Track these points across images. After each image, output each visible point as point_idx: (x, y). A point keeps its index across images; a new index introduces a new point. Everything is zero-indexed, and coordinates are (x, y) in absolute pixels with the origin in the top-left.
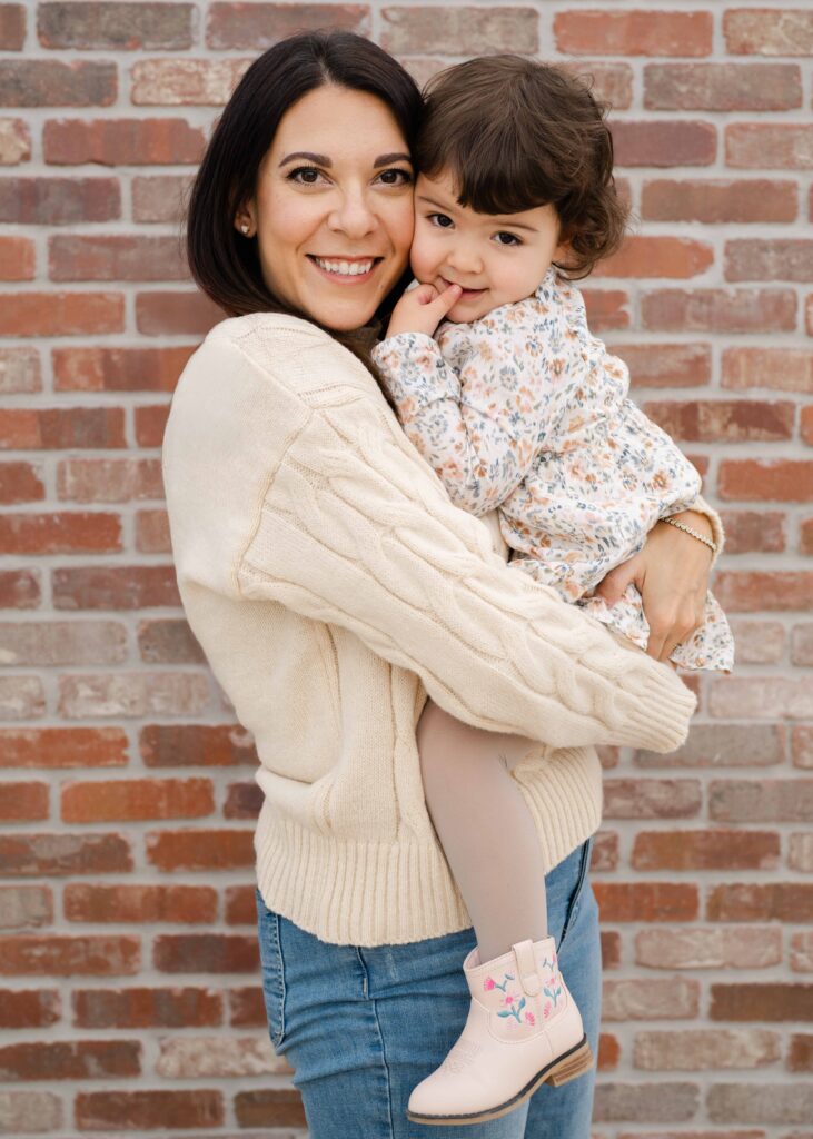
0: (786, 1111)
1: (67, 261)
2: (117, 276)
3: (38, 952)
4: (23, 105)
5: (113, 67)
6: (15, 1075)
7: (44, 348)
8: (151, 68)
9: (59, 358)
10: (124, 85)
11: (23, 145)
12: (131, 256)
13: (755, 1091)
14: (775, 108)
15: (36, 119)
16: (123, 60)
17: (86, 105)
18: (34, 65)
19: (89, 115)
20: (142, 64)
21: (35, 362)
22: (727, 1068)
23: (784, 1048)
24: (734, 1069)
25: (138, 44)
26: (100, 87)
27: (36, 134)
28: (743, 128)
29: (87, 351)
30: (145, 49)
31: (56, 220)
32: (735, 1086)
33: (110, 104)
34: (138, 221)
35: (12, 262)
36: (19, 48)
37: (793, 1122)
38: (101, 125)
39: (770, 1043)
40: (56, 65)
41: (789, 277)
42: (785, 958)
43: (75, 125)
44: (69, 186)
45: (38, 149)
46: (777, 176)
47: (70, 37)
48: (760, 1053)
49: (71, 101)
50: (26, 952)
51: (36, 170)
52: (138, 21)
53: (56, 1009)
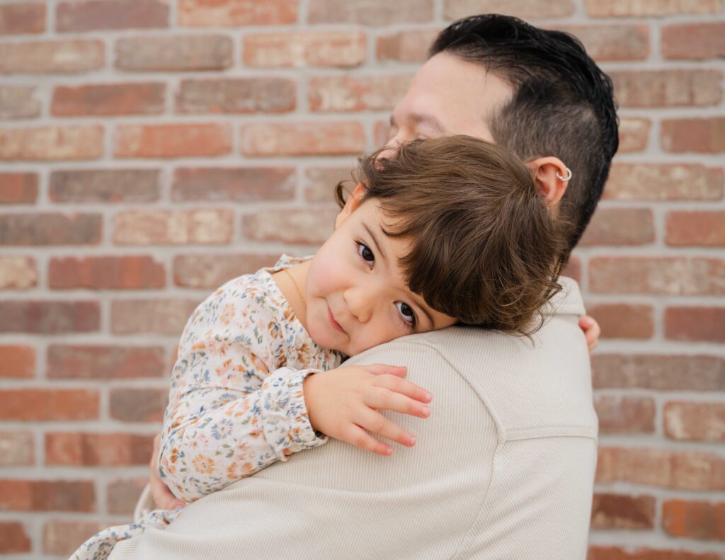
1: (61, 364)
2: (97, 374)
4: (34, 245)
5: (100, 216)
7: (39, 431)
8: (129, 217)
9: (50, 440)
10: (108, 230)
11: (32, 275)
12: (106, 361)
14: (631, 243)
15: (43, 256)
16: (108, 211)
17: (80, 245)
18: (43, 217)
19: (81, 252)
20: (122, 214)
21: (31, 443)
25: (119, 199)
26: (89, 231)
27: (43, 267)
28: (604, 260)
29: (70, 435)
30: (126, 203)
31: (53, 330)
33: (98, 244)
34: (114, 332)
35: (16, 363)
36: (33, 203)
38: (91, 260)
40: (59, 217)
41: (647, 385)
43: (70, 263)
44: (65, 308)
45: (44, 278)
46: (634, 300)
47: (71, 194)
49: (68, 241)
51: (42, 294)
52: (121, 182)
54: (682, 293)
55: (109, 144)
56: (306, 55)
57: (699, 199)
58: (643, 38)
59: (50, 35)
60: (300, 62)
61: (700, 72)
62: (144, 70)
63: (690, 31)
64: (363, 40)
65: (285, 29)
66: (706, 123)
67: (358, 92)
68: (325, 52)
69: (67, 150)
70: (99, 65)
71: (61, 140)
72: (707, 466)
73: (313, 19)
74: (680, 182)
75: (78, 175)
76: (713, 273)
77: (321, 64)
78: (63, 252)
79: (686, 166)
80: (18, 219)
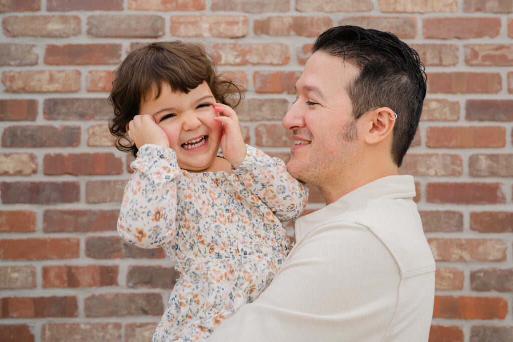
1: (52, 222)
2: (77, 229)
4: (34, 146)
5: (79, 128)
7: (38, 266)
8: (97, 128)
9: (46, 271)
10: (84, 137)
11: (33, 166)
12: (84, 220)
15: (40, 153)
16: (84, 125)
17: (65, 146)
18: (41, 128)
19: (66, 151)
20: (93, 127)
21: (33, 273)
25: (91, 117)
26: (72, 137)
27: (40, 161)
29: (59, 268)
30: (95, 120)
31: (48, 201)
33: (77, 146)
34: (88, 202)
35: (22, 222)
36: (34, 119)
38: (72, 156)
40: (51, 128)
43: (59, 157)
44: (54, 185)
45: (40, 167)
47: (59, 114)
49: (57, 145)
51: (39, 178)
52: (92, 106)
54: (436, 175)
55: (84, 83)
56: (211, 29)
57: (445, 120)
58: (413, 25)
59: (43, 12)
60: (207, 34)
61: (446, 45)
62: (106, 36)
63: (440, 21)
64: (246, 22)
65: (197, 13)
66: (449, 75)
67: (243, 53)
68: (223, 28)
69: (55, 86)
70: (77, 33)
71: (51, 79)
72: (451, 276)
73: (215, 7)
74: (435, 110)
75: (64, 102)
76: (454, 163)
77: (220, 35)
78: (53, 151)
79: (438, 100)
80: (23, 129)
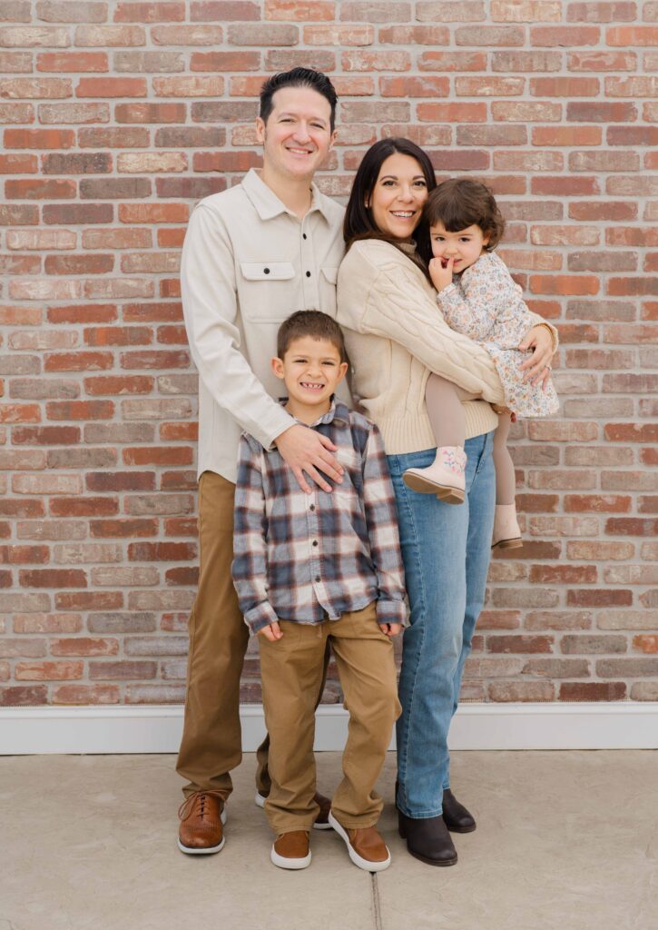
0: (530, 601)
3: (187, 525)
4: (185, 146)
5: (224, 129)
6: (176, 583)
8: (240, 130)
10: (229, 137)
11: (185, 164)
13: (515, 592)
14: (515, 144)
15: (190, 152)
16: (228, 126)
17: (212, 146)
18: (190, 129)
19: (213, 150)
20: (236, 128)
22: (502, 581)
23: (528, 572)
24: (505, 581)
25: (235, 120)
26: (218, 138)
27: (190, 159)
28: (501, 153)
30: (238, 122)
31: (198, 195)
32: (506, 589)
33: (222, 145)
35: (178, 214)
36: (184, 122)
37: (533, 607)
38: (219, 154)
39: (521, 569)
40: (199, 129)
41: (523, 219)
42: (528, 529)
43: (207, 155)
44: (204, 181)
45: (191, 166)
46: (516, 174)
47: (206, 117)
48: (517, 574)
49: (206, 144)
50: (181, 525)
51: (190, 174)
52: (235, 109)
53: (195, 552)
54: (541, 170)
55: (227, 88)
56: (340, 38)
58: (521, 34)
59: (188, 22)
60: (336, 42)
62: (246, 45)
63: (545, 30)
64: (372, 31)
65: (328, 23)
66: (553, 80)
67: (369, 60)
68: (351, 36)
69: (201, 91)
70: (219, 42)
71: (198, 85)
73: (343, 18)
75: (210, 105)
76: (555, 159)
77: (348, 44)
78: (202, 150)
80: (174, 131)
